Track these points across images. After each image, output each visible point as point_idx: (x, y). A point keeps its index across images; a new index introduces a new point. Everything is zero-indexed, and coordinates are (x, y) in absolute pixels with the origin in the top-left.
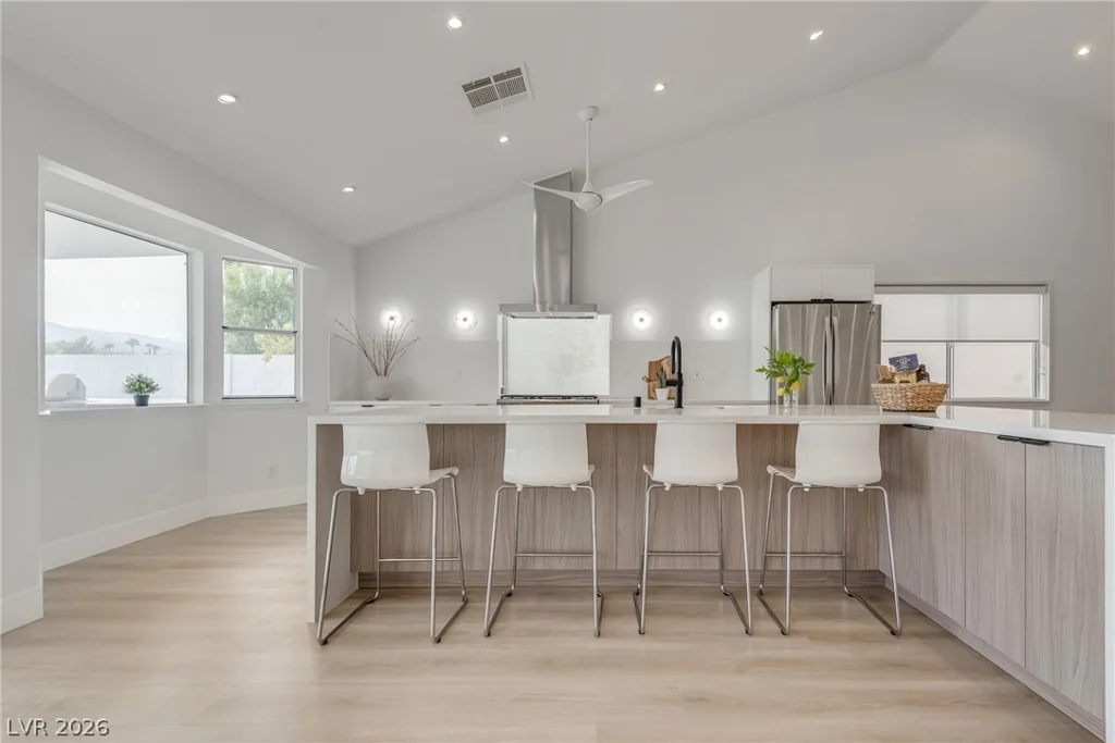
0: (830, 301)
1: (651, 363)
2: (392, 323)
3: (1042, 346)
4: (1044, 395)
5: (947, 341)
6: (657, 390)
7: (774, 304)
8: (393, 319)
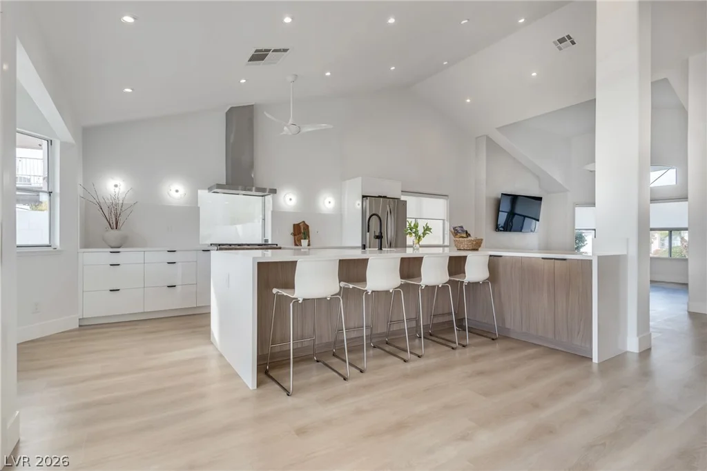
0: (385, 197)
1: (294, 225)
2: (117, 190)
3: (446, 222)
4: (447, 243)
5: (416, 219)
6: (302, 241)
7: (363, 197)
8: (115, 186)
